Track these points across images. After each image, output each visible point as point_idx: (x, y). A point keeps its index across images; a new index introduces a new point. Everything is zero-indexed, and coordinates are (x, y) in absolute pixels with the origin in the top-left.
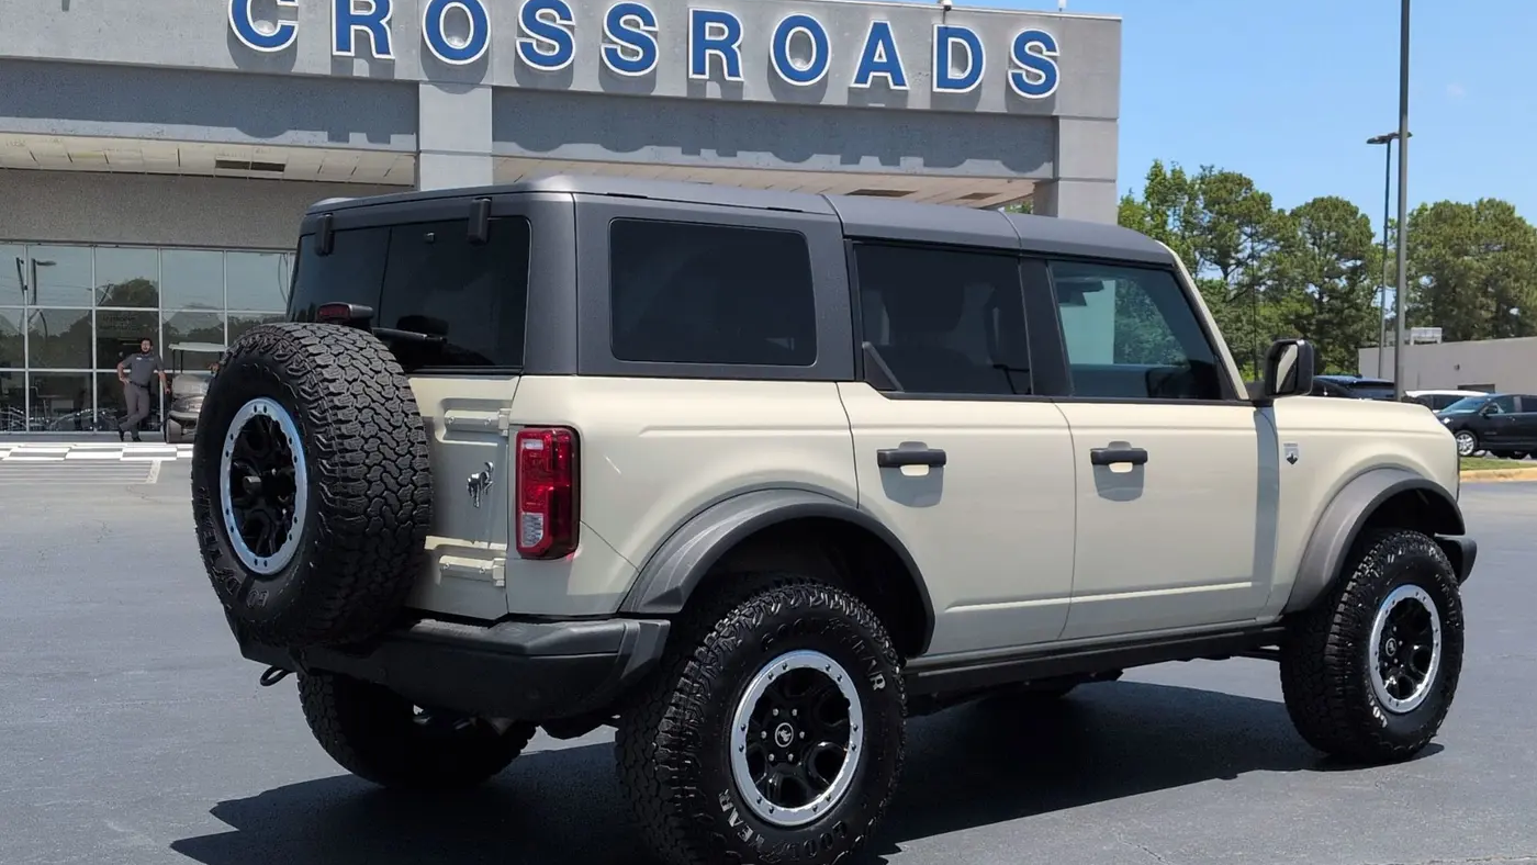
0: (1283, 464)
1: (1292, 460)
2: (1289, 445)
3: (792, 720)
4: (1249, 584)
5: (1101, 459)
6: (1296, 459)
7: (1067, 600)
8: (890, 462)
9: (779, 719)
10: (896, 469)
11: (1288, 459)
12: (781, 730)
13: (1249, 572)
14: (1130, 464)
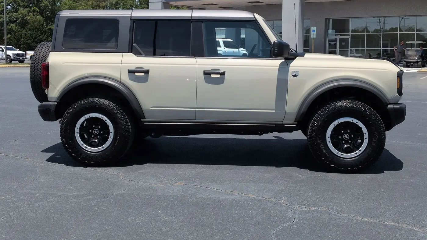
1: (295, 76)
2: (293, 71)
3: (98, 129)
4: (274, 111)
6: (297, 76)
8: (131, 72)
9: (94, 128)
10: (134, 74)
11: (293, 76)
12: (95, 130)
13: (274, 108)
14: (219, 75)
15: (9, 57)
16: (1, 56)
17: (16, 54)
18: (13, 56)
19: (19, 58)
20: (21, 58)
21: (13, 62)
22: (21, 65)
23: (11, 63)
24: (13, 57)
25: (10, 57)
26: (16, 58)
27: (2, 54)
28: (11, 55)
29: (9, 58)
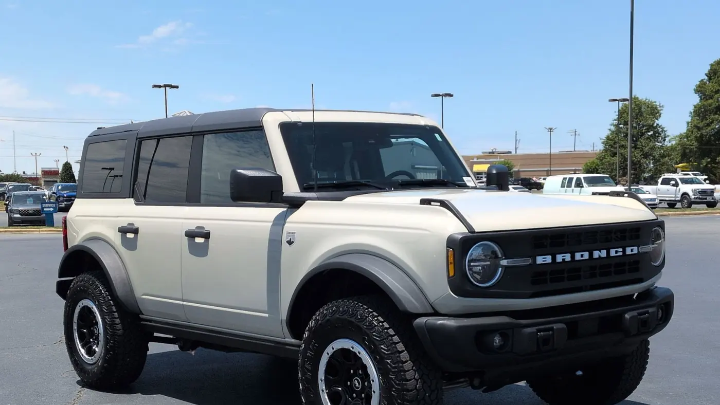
0: (285, 245)
1: (290, 243)
5: (191, 235)
6: (293, 242)
7: (181, 303)
8: (122, 231)
9: (95, 324)
10: (126, 235)
11: (287, 242)
13: (266, 307)
14: (204, 239)
15: (687, 196)
16: (674, 196)
17: (700, 190)
18: (694, 195)
19: (706, 199)
20: (709, 199)
21: (693, 206)
22: (710, 210)
23: (690, 207)
24: (693, 197)
25: (689, 196)
26: (700, 199)
27: (676, 191)
28: (691, 194)
29: (687, 199)
